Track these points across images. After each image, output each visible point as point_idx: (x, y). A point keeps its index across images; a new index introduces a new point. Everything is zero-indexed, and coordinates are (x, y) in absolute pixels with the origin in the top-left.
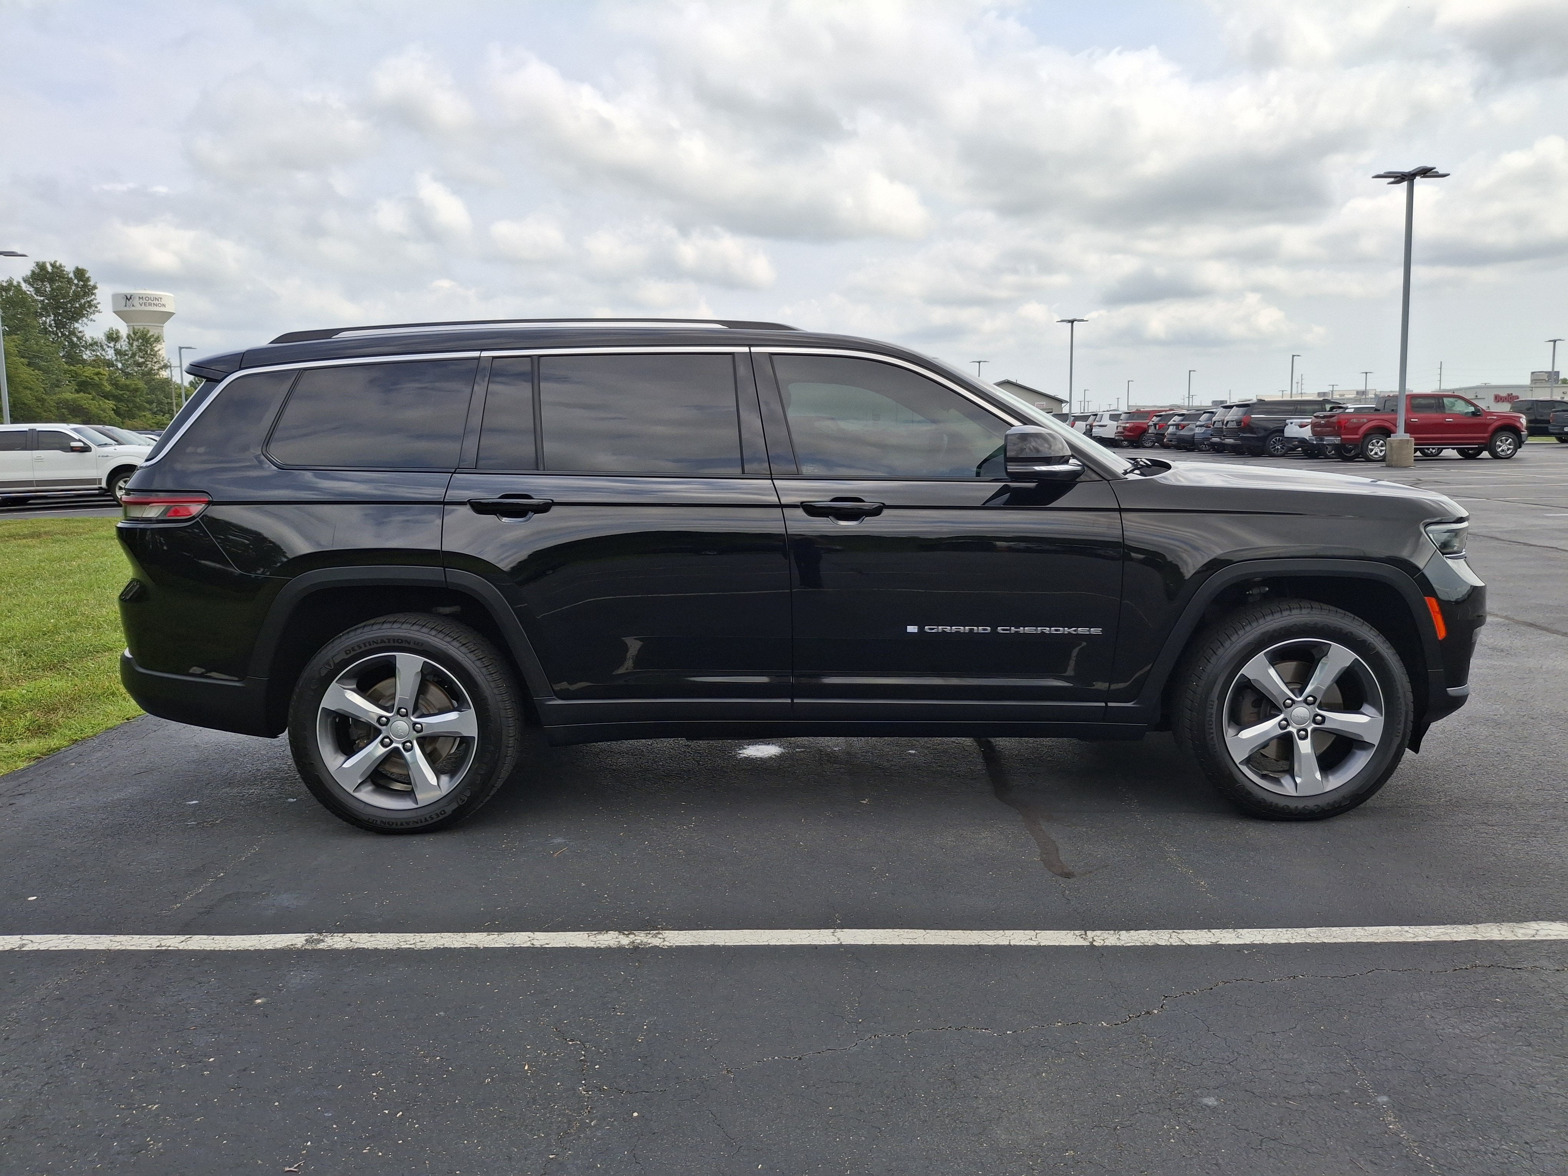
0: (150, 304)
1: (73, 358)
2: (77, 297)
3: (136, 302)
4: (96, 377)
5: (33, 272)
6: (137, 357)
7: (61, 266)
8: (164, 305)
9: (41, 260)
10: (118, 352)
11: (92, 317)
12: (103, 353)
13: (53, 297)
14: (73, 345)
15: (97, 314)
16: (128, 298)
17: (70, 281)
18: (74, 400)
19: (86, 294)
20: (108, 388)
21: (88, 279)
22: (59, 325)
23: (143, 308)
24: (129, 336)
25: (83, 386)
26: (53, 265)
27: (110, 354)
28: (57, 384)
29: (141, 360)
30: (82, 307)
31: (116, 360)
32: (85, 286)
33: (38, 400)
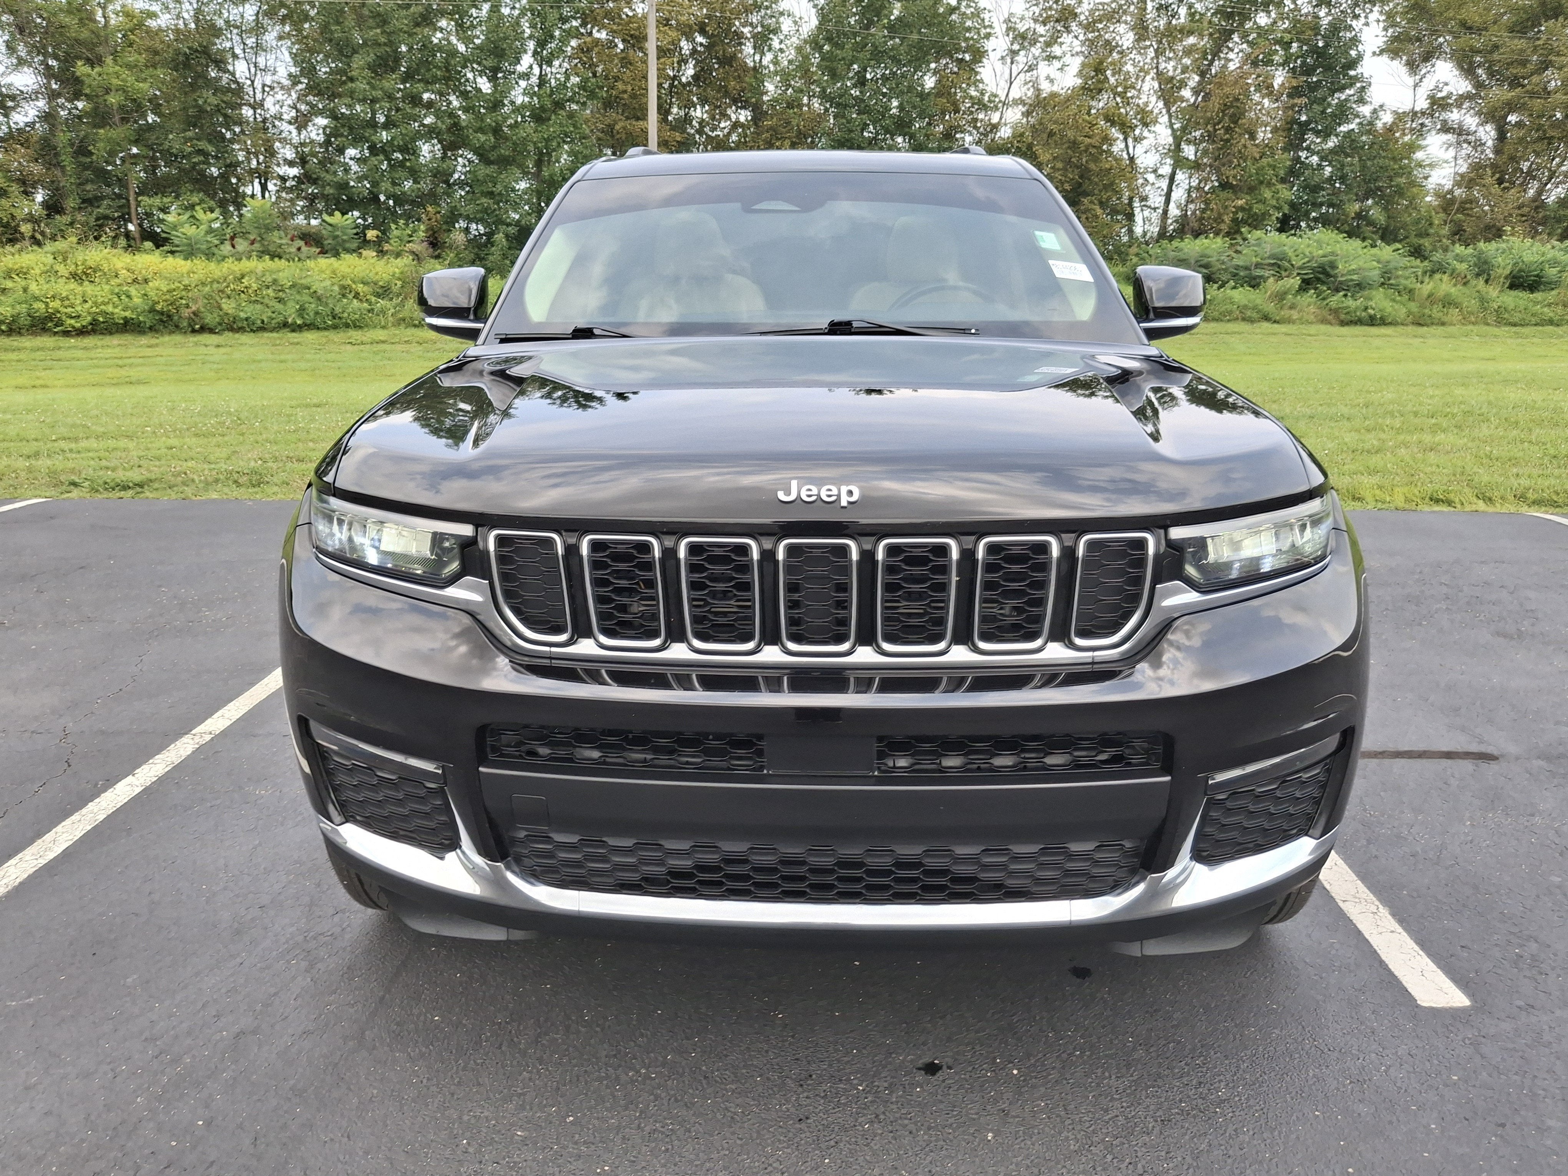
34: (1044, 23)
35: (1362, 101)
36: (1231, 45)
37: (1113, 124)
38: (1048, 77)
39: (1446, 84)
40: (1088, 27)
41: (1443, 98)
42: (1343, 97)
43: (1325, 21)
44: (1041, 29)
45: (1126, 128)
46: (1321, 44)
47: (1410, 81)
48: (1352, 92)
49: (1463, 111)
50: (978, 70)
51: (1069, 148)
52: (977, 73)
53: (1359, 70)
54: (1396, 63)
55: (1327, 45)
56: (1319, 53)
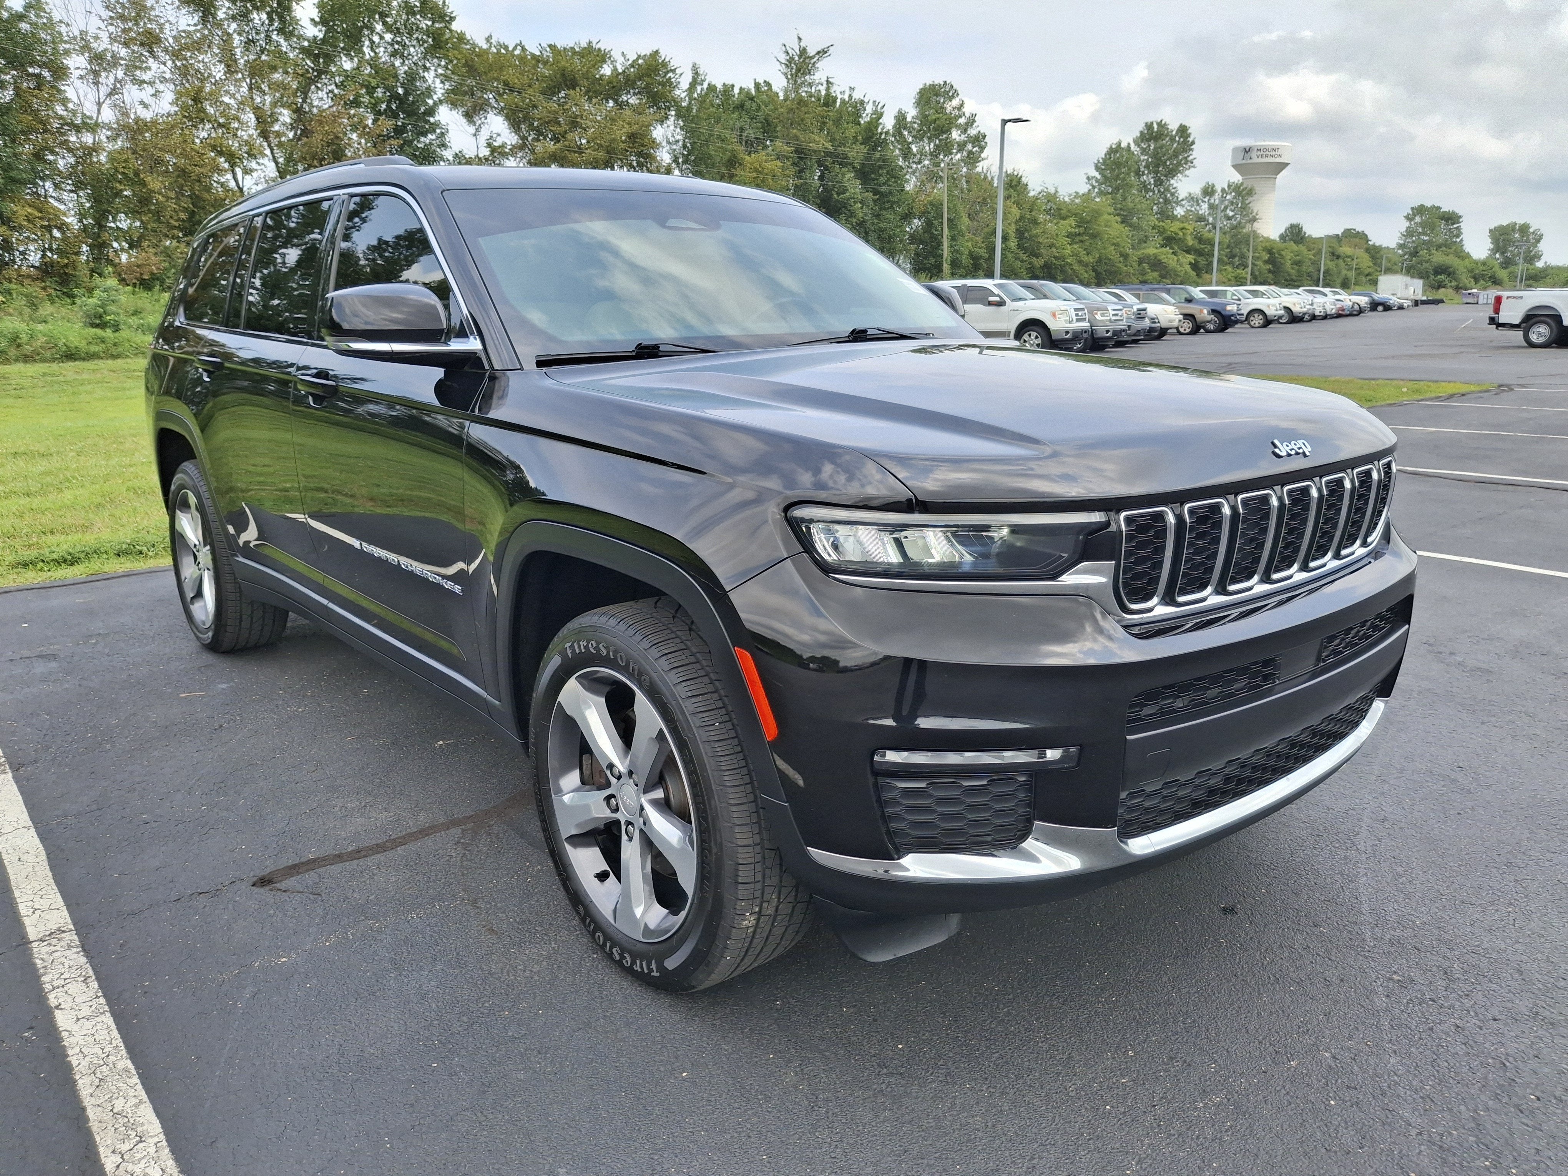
0: (1267, 156)
1: (1165, 215)
2: (1176, 155)
3: (1254, 154)
4: (1181, 233)
5: (1141, 132)
6: (1228, 211)
7: (1165, 124)
8: (1280, 156)
9: (1149, 120)
10: (1212, 207)
11: (1187, 172)
12: (1198, 208)
13: (1155, 155)
14: (1167, 201)
15: (1192, 169)
16: (1247, 151)
17: (1172, 139)
18: (1156, 256)
19: (1185, 151)
20: (1190, 241)
21: (1189, 136)
22: (1159, 182)
23: (1260, 160)
24: (1223, 190)
25: (1169, 241)
26: (1159, 124)
27: (1204, 209)
28: (1145, 240)
29: (1231, 214)
30: (1179, 164)
31: (1209, 214)
32: (1185, 142)
33: (1122, 255)
34: (126, 44)
35: (443, 145)
36: (319, 85)
37: (221, 153)
38: (142, 103)
39: (499, 135)
40: (176, 55)
41: (499, 147)
42: (428, 142)
43: (402, 70)
44: (123, 52)
45: (233, 159)
46: (401, 91)
47: (472, 129)
48: (434, 137)
49: (518, 160)
50: (62, 88)
51: (178, 176)
52: (59, 91)
53: (437, 118)
54: (454, 112)
55: (407, 93)
56: (401, 100)
